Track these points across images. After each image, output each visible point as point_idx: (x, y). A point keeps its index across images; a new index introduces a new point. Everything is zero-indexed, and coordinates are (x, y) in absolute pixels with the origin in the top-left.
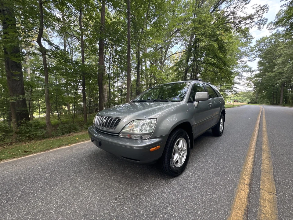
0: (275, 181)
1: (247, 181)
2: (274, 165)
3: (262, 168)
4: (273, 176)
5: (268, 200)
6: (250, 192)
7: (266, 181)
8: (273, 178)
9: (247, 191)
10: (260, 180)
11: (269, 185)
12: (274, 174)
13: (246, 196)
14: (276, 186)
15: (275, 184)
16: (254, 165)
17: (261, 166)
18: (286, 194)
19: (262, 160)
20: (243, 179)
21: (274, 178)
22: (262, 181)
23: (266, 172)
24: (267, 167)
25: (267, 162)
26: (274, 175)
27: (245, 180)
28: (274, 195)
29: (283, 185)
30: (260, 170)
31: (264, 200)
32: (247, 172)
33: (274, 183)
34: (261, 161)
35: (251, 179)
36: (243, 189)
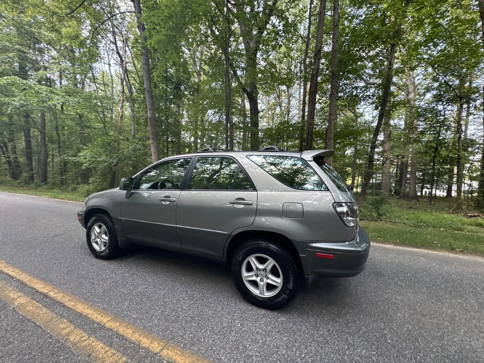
0: (29, 320)
1: (52, 294)
2: (58, 344)
3: (65, 320)
4: (38, 324)
5: (17, 299)
6: (37, 291)
7: (37, 311)
8: (36, 322)
9: (40, 290)
10: (45, 306)
11: (30, 310)
12: (41, 328)
13: (35, 287)
14: (23, 316)
15: (25, 317)
16: (80, 315)
17: (72, 322)
18: (5, 318)
19: (90, 335)
20: (59, 293)
21: (34, 323)
22: (41, 307)
23: (51, 320)
24: (63, 329)
25: (78, 339)
26: (38, 326)
27: (56, 294)
28: (15, 306)
29: (16, 325)
30: (62, 316)
31: (20, 296)
32: (68, 301)
33: (28, 318)
34: (85, 331)
35: (51, 299)
36: (45, 288)
